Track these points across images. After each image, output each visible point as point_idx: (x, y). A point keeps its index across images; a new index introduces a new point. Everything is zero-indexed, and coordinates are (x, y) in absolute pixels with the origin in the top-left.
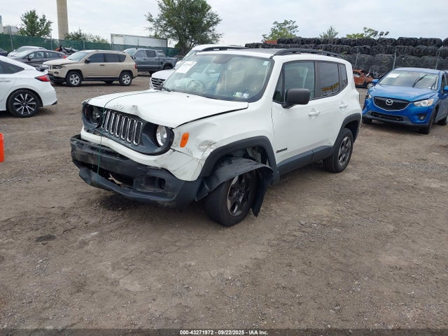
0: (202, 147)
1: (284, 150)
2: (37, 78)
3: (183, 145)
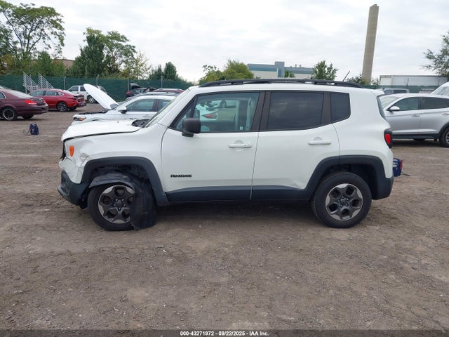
0: (82, 158)
1: (186, 176)
3: (72, 155)
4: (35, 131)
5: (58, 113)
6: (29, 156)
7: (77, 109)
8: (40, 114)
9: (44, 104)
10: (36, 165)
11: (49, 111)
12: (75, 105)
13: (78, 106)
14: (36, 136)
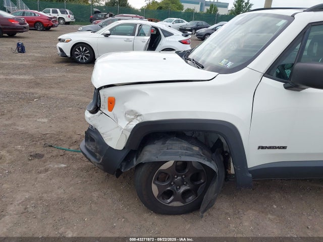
0: (128, 116)
1: (279, 148)
2: (180, 42)
3: (110, 109)
4: (21, 49)
5: (37, 32)
6: (22, 77)
7: (52, 29)
8: (22, 32)
9: (25, 24)
10: (32, 90)
11: (30, 29)
12: (50, 25)
13: (53, 26)
14: (23, 54)
